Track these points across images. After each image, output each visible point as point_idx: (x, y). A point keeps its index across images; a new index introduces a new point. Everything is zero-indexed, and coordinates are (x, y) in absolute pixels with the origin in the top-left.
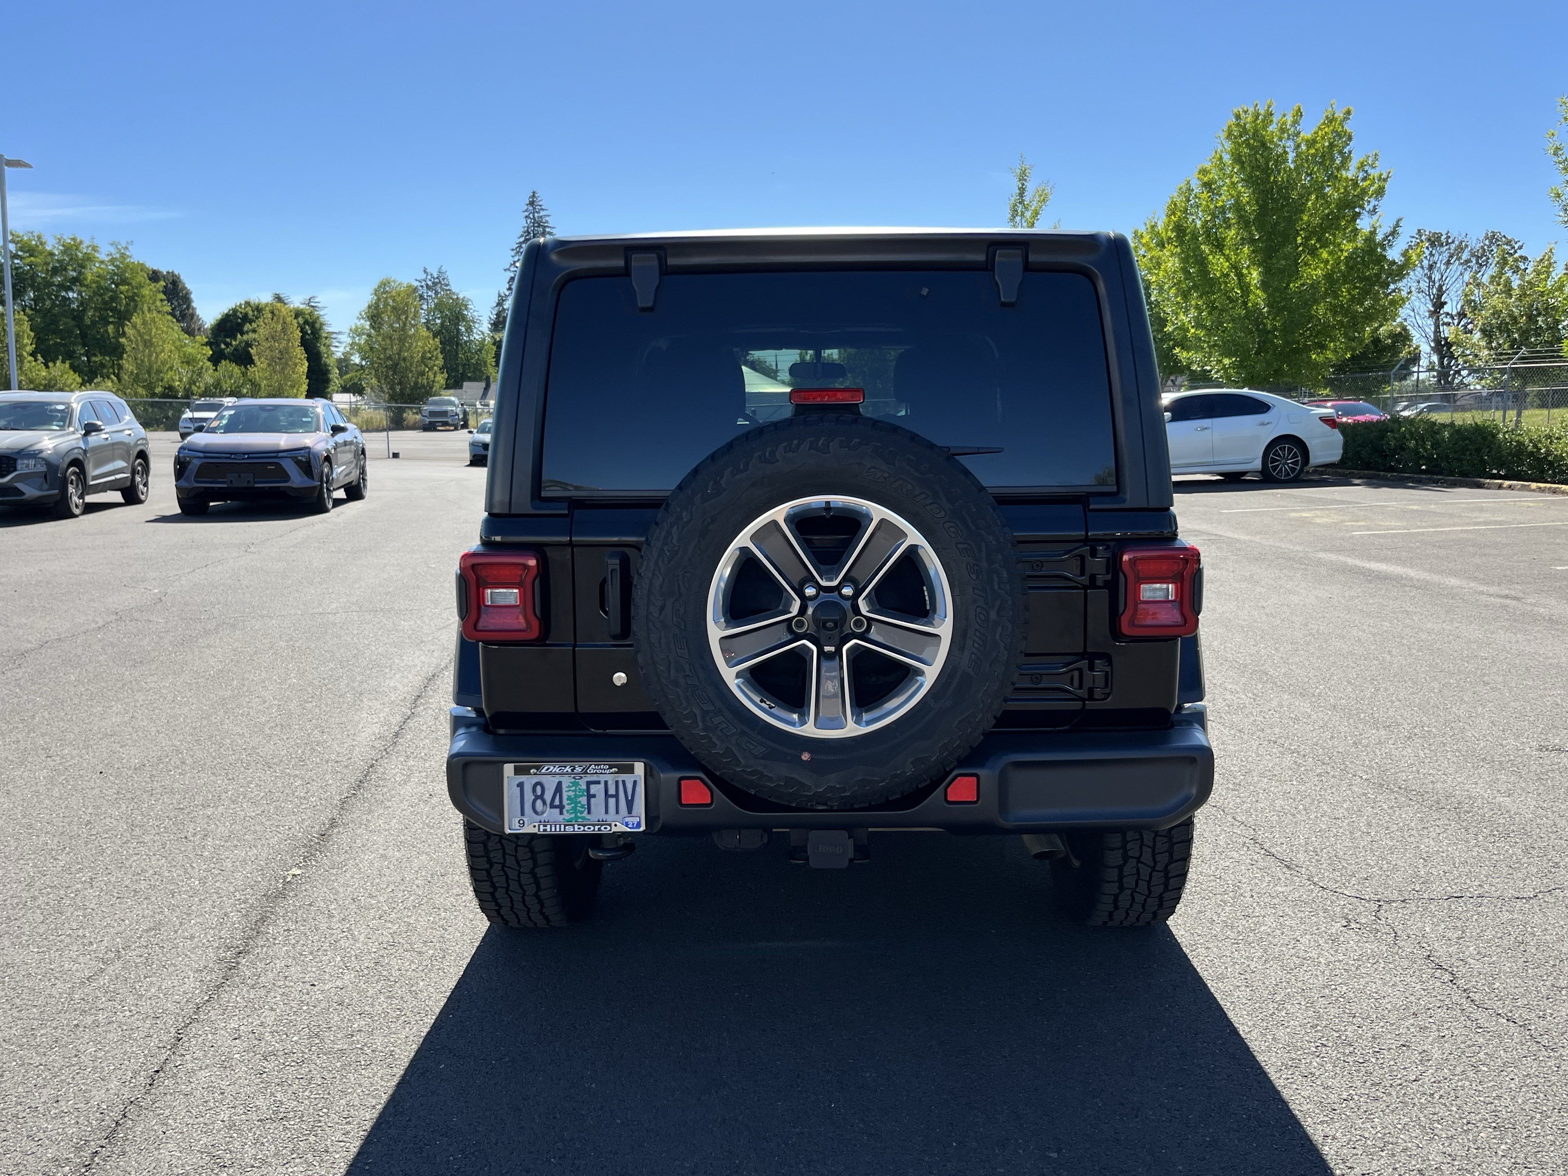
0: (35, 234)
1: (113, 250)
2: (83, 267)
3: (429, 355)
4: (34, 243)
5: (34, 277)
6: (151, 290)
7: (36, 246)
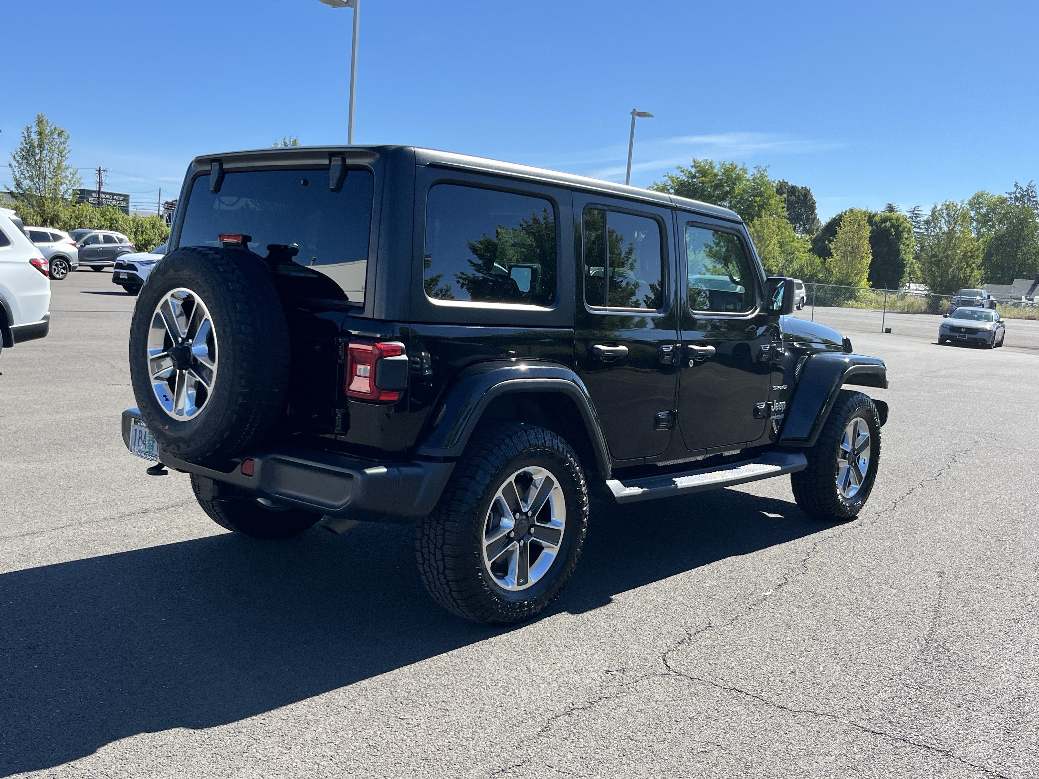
0: (709, 161)
1: (755, 171)
2: (735, 184)
3: (970, 254)
4: (707, 167)
5: (703, 190)
6: (776, 200)
7: (708, 169)
